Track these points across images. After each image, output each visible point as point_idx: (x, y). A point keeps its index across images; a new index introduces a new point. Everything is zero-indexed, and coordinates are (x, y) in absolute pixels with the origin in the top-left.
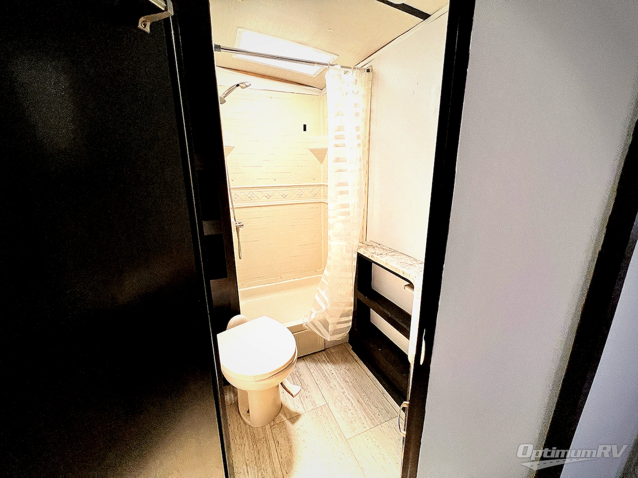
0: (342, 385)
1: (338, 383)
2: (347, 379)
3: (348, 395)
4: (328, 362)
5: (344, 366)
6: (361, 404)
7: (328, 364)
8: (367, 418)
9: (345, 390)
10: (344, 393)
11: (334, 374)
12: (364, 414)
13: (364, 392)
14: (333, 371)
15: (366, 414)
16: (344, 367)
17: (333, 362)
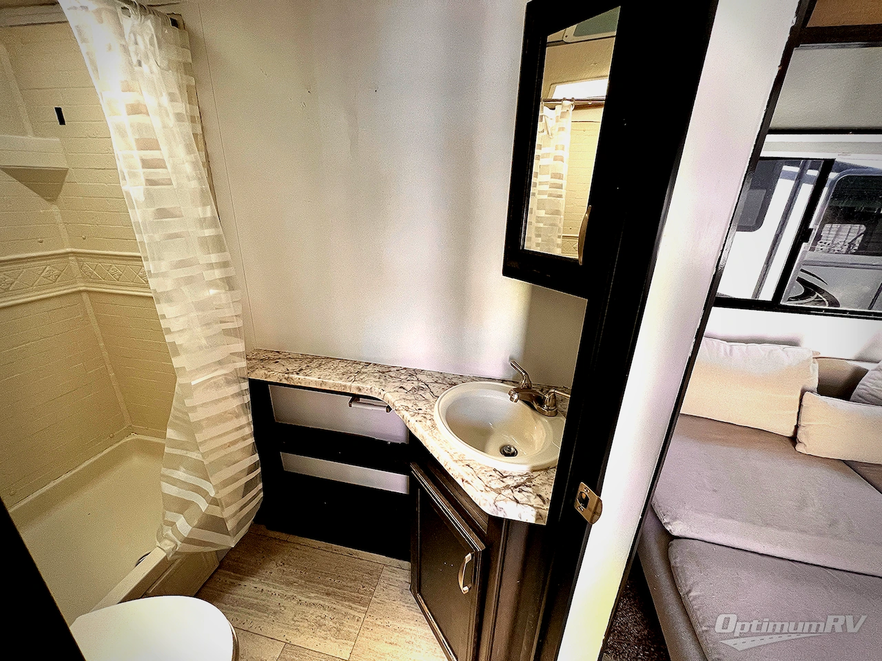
0: (290, 594)
1: (282, 596)
2: (292, 578)
3: (307, 600)
4: (241, 580)
5: (272, 565)
6: (334, 594)
7: (243, 583)
8: (353, 605)
9: (299, 597)
10: (300, 602)
11: (265, 588)
12: (347, 603)
13: (327, 575)
14: (260, 586)
15: (349, 601)
16: (274, 565)
17: (251, 573)
